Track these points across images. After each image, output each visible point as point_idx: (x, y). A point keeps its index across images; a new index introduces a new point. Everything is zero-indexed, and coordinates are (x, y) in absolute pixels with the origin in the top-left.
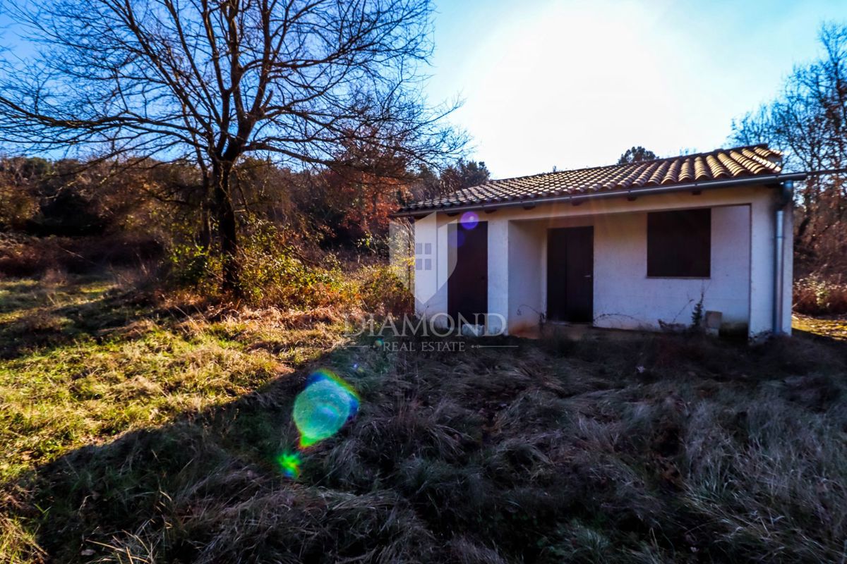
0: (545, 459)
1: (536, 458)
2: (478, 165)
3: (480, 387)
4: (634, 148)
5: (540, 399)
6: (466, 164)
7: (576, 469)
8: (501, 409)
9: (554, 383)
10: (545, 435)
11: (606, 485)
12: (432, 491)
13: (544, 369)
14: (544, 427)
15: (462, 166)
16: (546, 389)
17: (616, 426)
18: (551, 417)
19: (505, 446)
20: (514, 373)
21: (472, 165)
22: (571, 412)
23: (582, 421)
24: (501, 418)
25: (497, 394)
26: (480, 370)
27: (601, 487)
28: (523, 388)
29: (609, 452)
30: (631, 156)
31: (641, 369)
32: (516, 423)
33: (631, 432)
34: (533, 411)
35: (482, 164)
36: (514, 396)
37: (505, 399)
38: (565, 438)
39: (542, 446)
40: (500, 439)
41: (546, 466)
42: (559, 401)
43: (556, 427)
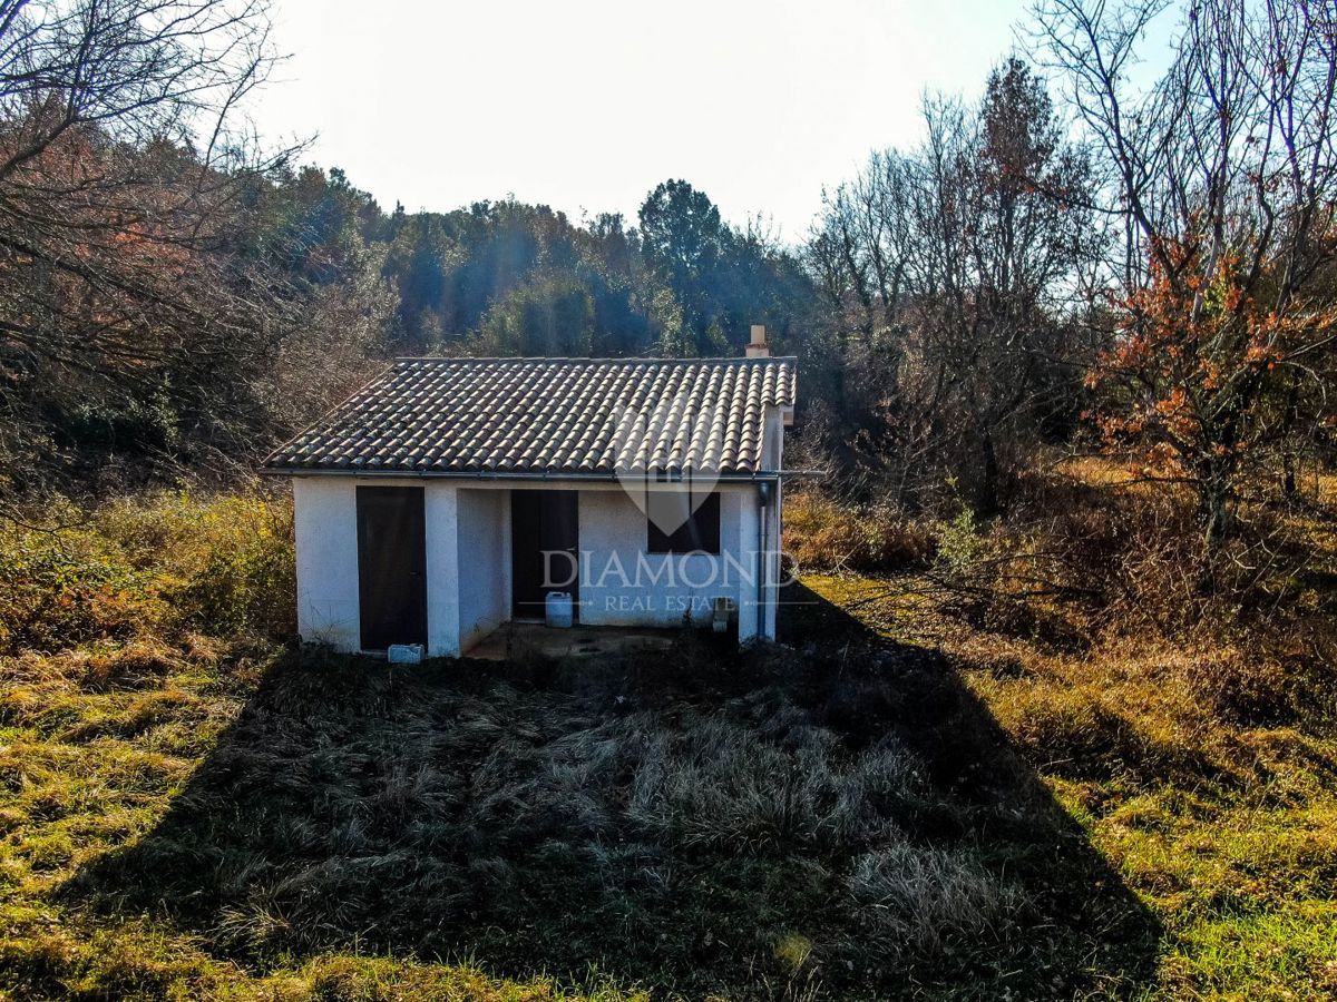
0: (523, 805)
1: (517, 807)
2: (328, 177)
3: (448, 747)
4: (671, 181)
5: (515, 750)
6: (297, 171)
7: (550, 808)
8: (476, 768)
9: (530, 731)
10: (523, 786)
11: (572, 815)
12: (442, 842)
13: (517, 712)
14: (522, 779)
15: (287, 176)
16: (520, 737)
17: (584, 768)
18: (527, 768)
19: (489, 801)
20: (483, 723)
21: (312, 174)
22: (547, 760)
23: (555, 768)
24: (479, 778)
25: (468, 752)
26: (439, 726)
27: (568, 817)
28: (495, 740)
29: (577, 790)
30: (666, 197)
31: (621, 699)
32: (495, 780)
33: (597, 771)
34: (510, 766)
35: (334, 172)
36: (487, 752)
37: (476, 756)
38: (540, 786)
39: (521, 796)
40: (482, 797)
41: (526, 811)
42: (534, 751)
43: (533, 776)
